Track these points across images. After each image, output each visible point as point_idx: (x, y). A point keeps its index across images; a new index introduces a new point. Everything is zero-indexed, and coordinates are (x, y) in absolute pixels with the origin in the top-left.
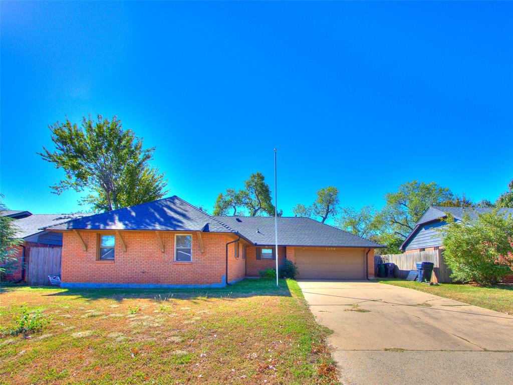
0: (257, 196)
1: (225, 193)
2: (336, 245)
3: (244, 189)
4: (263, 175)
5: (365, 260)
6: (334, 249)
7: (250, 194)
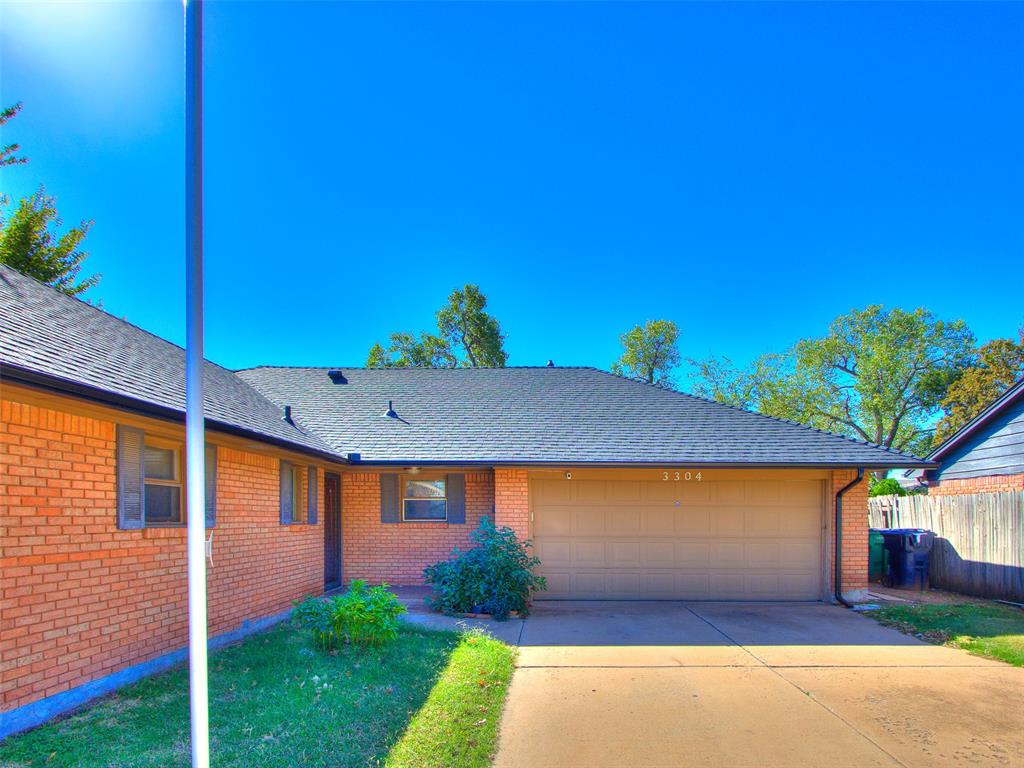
0: (468, 349)
1: (386, 344)
2: (709, 458)
3: (436, 332)
4: (483, 291)
5: (831, 521)
6: (699, 476)
7: (452, 343)
